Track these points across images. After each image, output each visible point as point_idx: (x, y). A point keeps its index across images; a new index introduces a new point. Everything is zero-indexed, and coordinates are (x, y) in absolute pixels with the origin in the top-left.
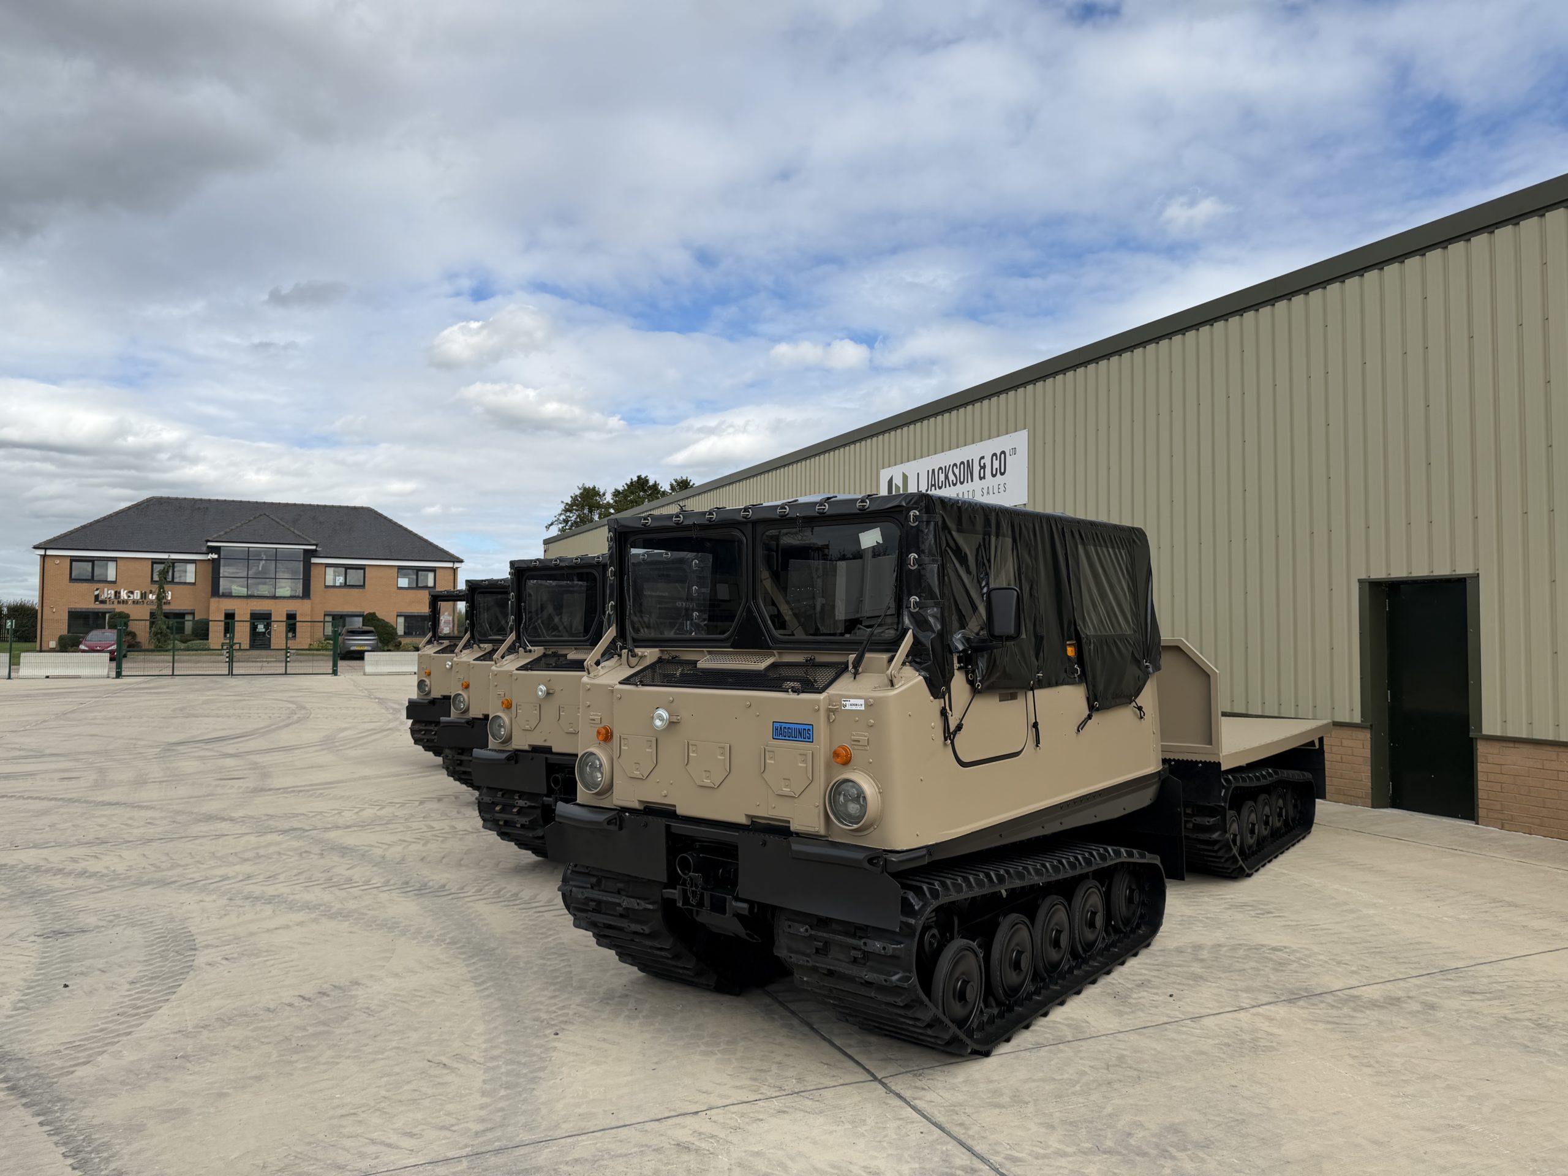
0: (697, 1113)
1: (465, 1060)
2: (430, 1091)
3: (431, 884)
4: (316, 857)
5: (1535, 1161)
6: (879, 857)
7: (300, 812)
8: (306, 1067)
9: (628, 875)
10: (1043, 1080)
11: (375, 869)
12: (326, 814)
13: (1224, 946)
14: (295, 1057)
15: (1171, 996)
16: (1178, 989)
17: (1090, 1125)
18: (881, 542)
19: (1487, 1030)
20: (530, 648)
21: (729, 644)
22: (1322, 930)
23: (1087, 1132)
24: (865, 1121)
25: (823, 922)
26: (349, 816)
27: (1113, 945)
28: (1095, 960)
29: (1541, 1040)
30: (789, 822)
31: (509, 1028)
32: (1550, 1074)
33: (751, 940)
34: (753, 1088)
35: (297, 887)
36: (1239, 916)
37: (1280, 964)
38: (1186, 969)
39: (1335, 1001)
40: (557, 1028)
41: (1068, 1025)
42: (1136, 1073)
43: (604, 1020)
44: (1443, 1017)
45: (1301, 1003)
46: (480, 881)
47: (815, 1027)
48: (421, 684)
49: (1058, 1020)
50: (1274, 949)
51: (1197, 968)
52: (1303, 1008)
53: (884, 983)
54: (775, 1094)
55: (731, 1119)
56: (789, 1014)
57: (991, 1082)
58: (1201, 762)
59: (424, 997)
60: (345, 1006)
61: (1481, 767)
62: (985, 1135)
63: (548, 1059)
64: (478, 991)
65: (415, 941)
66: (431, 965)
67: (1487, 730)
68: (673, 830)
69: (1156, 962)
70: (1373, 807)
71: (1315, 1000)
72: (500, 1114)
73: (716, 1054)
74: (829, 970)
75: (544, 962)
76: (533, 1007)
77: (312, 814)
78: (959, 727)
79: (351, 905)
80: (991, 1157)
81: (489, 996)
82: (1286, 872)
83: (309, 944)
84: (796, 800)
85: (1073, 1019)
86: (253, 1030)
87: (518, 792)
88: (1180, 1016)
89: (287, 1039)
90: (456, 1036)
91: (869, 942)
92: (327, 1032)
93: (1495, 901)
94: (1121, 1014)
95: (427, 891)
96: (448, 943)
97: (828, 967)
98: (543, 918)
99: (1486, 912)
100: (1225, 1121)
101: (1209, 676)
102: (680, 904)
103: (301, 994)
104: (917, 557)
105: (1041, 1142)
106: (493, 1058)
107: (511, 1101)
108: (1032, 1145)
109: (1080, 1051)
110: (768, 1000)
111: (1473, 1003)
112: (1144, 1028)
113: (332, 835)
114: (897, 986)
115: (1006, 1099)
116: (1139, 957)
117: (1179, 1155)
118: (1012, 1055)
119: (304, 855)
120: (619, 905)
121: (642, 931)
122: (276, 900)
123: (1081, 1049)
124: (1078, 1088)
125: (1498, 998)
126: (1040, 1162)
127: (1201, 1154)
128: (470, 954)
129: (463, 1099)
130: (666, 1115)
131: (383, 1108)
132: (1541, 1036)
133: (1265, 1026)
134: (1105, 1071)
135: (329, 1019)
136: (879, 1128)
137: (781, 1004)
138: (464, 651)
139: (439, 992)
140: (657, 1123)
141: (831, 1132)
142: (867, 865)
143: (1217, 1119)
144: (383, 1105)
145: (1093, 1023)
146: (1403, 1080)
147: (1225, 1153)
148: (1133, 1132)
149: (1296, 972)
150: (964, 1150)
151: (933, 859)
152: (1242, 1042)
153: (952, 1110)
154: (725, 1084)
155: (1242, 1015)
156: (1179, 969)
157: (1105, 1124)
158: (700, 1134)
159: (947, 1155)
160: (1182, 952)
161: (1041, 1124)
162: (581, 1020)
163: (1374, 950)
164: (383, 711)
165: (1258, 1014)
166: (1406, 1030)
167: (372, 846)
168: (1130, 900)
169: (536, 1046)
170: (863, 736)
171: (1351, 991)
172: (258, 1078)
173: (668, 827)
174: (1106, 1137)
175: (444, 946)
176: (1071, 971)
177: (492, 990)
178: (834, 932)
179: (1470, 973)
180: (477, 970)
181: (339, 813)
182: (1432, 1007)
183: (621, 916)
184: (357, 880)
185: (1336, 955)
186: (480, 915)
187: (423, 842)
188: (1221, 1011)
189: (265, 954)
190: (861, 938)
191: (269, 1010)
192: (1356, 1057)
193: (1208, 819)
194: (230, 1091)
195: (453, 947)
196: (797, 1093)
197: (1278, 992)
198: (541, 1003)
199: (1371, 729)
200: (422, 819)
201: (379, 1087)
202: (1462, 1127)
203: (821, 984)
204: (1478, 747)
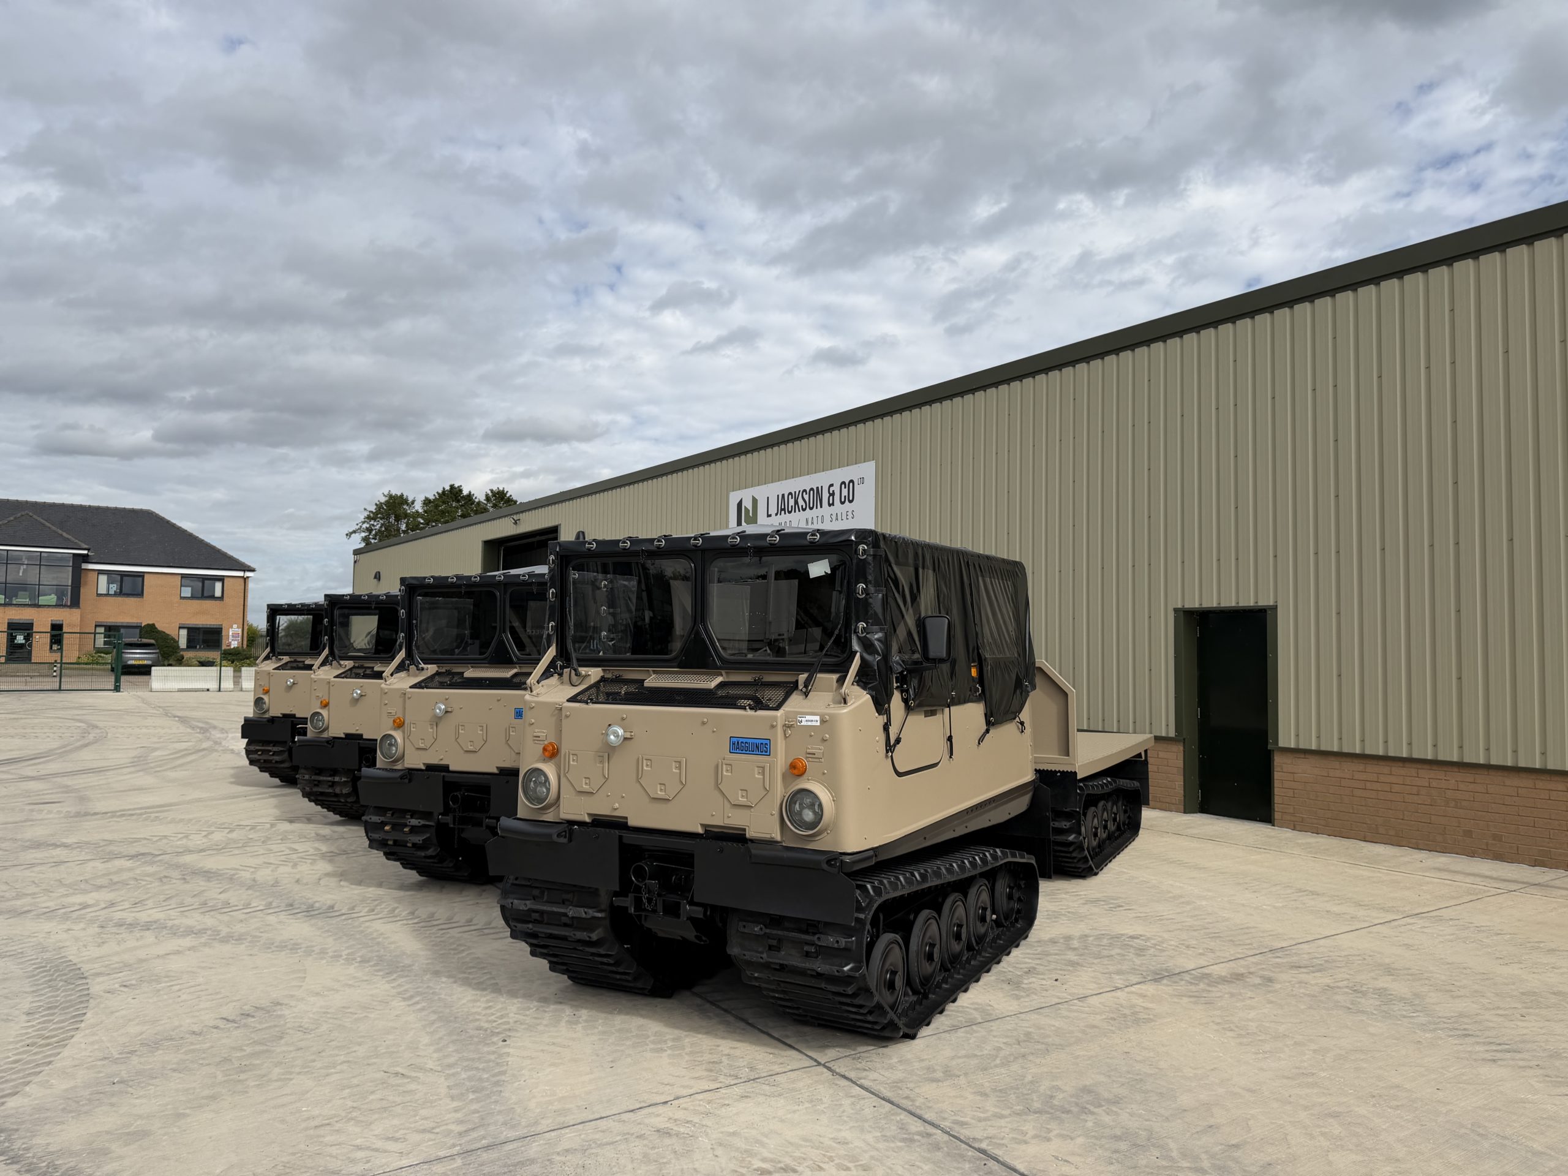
0: (666, 1102)
1: (421, 1069)
2: (398, 1099)
3: (317, 905)
4: (177, 881)
5: (1374, 1096)
6: (836, 859)
7: (142, 836)
8: (259, 1085)
9: (575, 886)
10: (966, 1056)
11: (250, 892)
12: (172, 838)
13: (1090, 936)
14: (243, 1076)
15: (1056, 980)
16: (1061, 975)
17: (1017, 1091)
18: (829, 572)
19: (1316, 997)
20: (423, 665)
21: (676, 664)
22: (1167, 919)
23: (1017, 1097)
24: (821, 1099)
25: (776, 921)
26: (197, 841)
27: (999, 937)
28: (986, 951)
29: (1359, 1003)
30: (744, 830)
31: (455, 1037)
32: (1372, 1030)
33: (698, 942)
34: (711, 1078)
35: (172, 912)
36: (1096, 910)
37: (1140, 949)
38: (1063, 957)
39: (1191, 978)
40: (504, 1035)
41: (975, 1009)
42: (1043, 1046)
43: (546, 1026)
44: (1281, 988)
45: (1165, 981)
46: (368, 902)
47: (750, 1022)
48: (258, 702)
49: (965, 1005)
50: (1132, 937)
51: (1071, 956)
52: (1168, 985)
53: (837, 974)
54: (733, 1082)
55: (700, 1105)
56: (722, 1012)
57: (923, 1060)
58: (1059, 771)
59: (356, 1014)
60: (275, 1026)
61: (1277, 776)
62: (930, 1105)
63: (505, 1063)
64: (409, 1005)
65: (325, 961)
66: (350, 982)
67: (1282, 743)
68: (625, 841)
69: (1035, 952)
70: (1185, 812)
71: (1176, 978)
72: (477, 1115)
73: (666, 1051)
74: (781, 965)
75: (466, 975)
76: (471, 1018)
77: (155, 839)
78: (898, 741)
79: (239, 928)
80: (941, 1123)
81: (423, 1009)
82: (1125, 870)
83: (211, 968)
84: (752, 810)
85: (977, 1004)
86: (186, 1053)
87: (409, 811)
88: (1069, 997)
89: (227, 1060)
90: (403, 1047)
91: (822, 936)
92: (267, 1051)
93: (1300, 890)
94: (1018, 998)
95: (316, 912)
96: (360, 962)
97: (781, 962)
98: (448, 935)
99: (1295, 900)
100: (1127, 1081)
101: (1066, 695)
102: (632, 910)
103: (224, 1016)
104: (865, 587)
105: (979, 1108)
106: (450, 1066)
107: (482, 1103)
108: (972, 1111)
109: (992, 1031)
110: (699, 1001)
111: (1300, 975)
112: (1041, 1008)
113: (188, 859)
114: (849, 976)
115: (939, 1075)
116: (1020, 948)
117: (1096, 1110)
118: (934, 1037)
119: (165, 880)
120: (565, 915)
121: (588, 939)
122: (154, 927)
123: (992, 1028)
124: (998, 1061)
125: (1320, 971)
126: (983, 1123)
127: (1114, 1109)
128: (387, 971)
129: (433, 1105)
130: (638, 1107)
131: (356, 1117)
132: (1359, 1000)
133: (1140, 1001)
134: (1017, 1046)
135: (264, 1039)
136: (836, 1105)
137: (712, 1003)
138: (322, 668)
139: (369, 1008)
140: (631, 1114)
141: (794, 1112)
142: (825, 866)
143: (1119, 1079)
144: (354, 1114)
145: (996, 1006)
146: (1260, 1040)
147: (1133, 1106)
148: (1054, 1094)
149: (1155, 956)
150: (916, 1119)
151: (878, 860)
152: (1125, 1016)
153: (895, 1086)
154: (684, 1077)
155: (1119, 993)
156: (1056, 957)
157: (1029, 1090)
158: (676, 1120)
159: (902, 1124)
160: (1055, 943)
161: (975, 1093)
162: (523, 1027)
163: (1214, 935)
164: (189, 730)
165: (1132, 993)
166: (1253, 1000)
167: (237, 869)
168: (1010, 897)
169: (489, 1053)
170: (818, 749)
171: (1203, 969)
172: (213, 1098)
173: (620, 837)
174: (1032, 1100)
175: (357, 964)
176: (968, 961)
177: (424, 1004)
178: (787, 929)
179: (1294, 951)
180: (399, 985)
181: (186, 837)
182: (1270, 980)
183: (565, 925)
184: (236, 903)
185: (1184, 940)
186: (382, 934)
187: (292, 864)
188: (1101, 991)
189: (166, 979)
190: (814, 934)
191: (194, 1033)
192: (1219, 1023)
193: (1065, 823)
194: (188, 1111)
195: (367, 965)
196: (753, 1080)
197: (1144, 974)
198: (479, 1014)
199: (1184, 743)
200: (280, 841)
201: (344, 1098)
202: (1313, 1074)
203: (772, 978)
204: (1275, 758)
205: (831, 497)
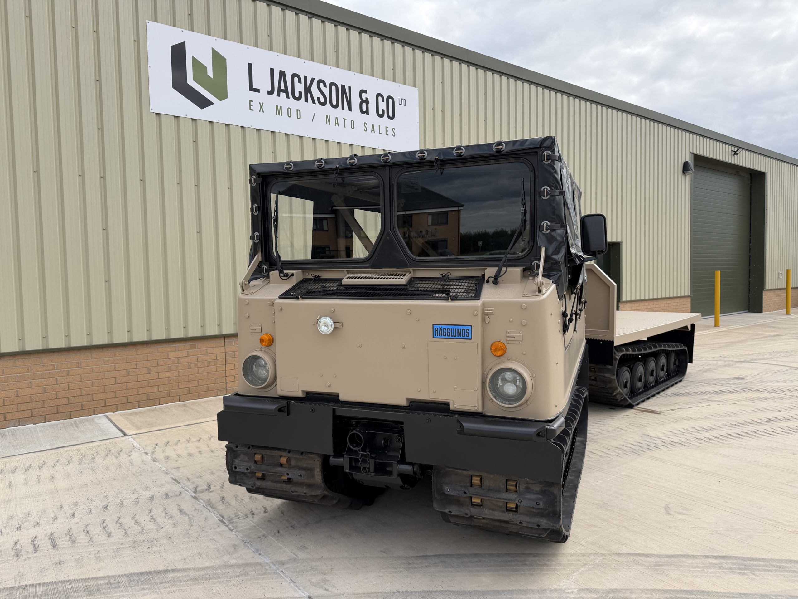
205: (364, 105)
